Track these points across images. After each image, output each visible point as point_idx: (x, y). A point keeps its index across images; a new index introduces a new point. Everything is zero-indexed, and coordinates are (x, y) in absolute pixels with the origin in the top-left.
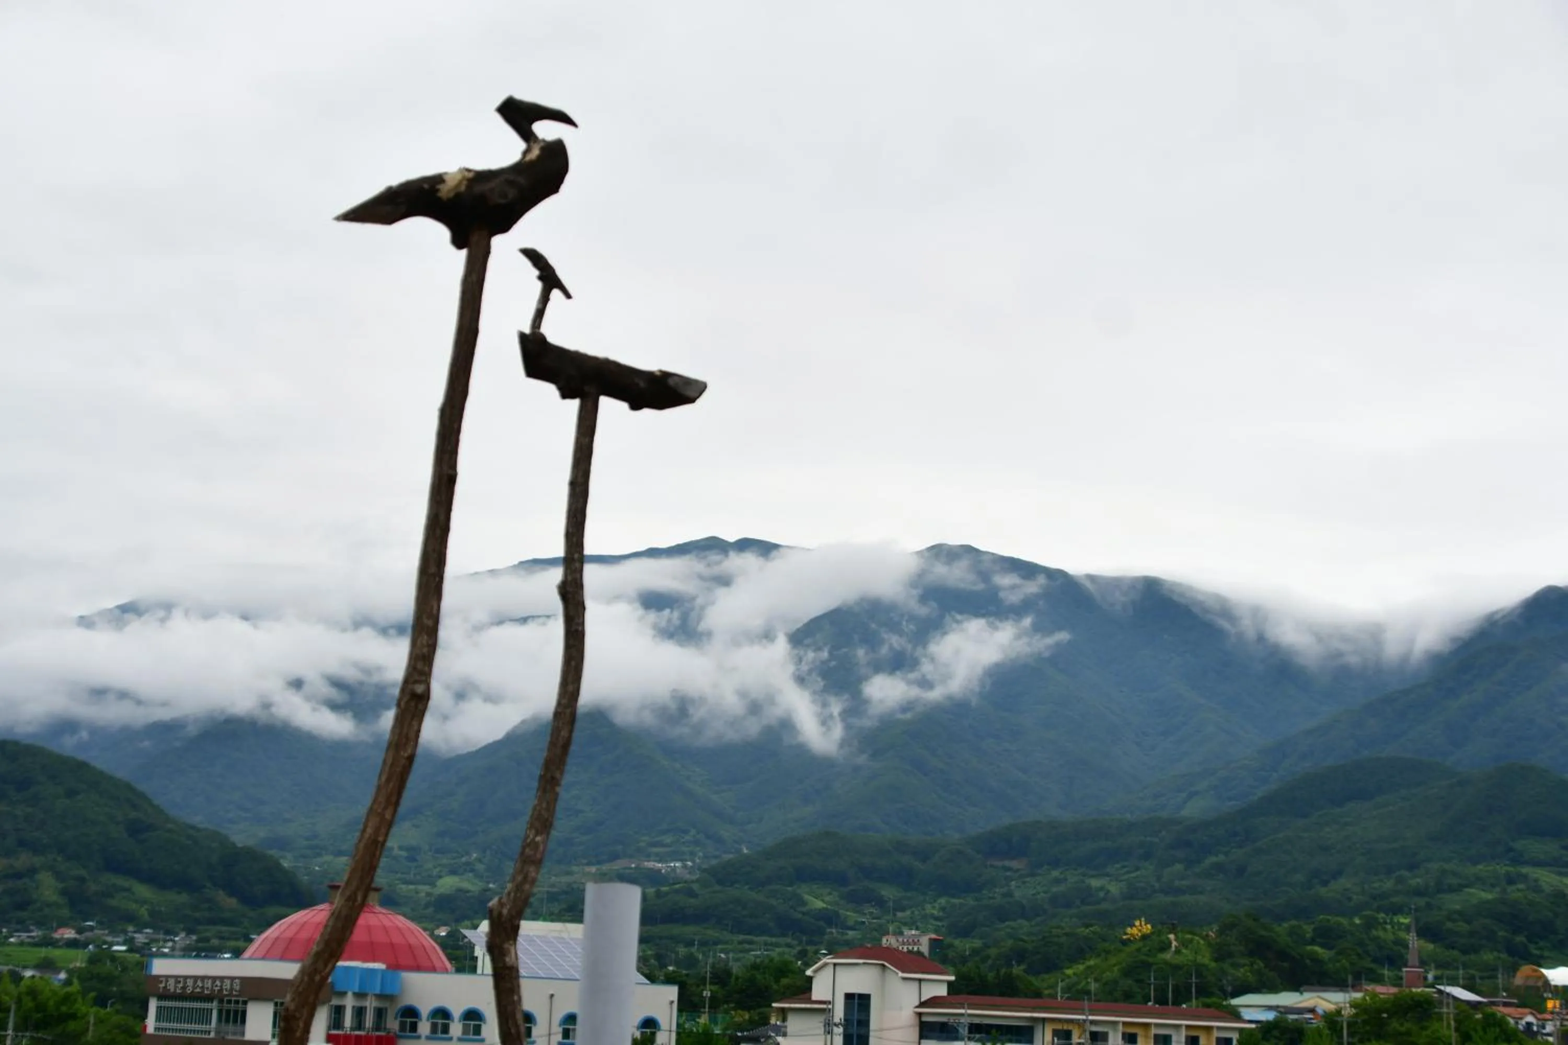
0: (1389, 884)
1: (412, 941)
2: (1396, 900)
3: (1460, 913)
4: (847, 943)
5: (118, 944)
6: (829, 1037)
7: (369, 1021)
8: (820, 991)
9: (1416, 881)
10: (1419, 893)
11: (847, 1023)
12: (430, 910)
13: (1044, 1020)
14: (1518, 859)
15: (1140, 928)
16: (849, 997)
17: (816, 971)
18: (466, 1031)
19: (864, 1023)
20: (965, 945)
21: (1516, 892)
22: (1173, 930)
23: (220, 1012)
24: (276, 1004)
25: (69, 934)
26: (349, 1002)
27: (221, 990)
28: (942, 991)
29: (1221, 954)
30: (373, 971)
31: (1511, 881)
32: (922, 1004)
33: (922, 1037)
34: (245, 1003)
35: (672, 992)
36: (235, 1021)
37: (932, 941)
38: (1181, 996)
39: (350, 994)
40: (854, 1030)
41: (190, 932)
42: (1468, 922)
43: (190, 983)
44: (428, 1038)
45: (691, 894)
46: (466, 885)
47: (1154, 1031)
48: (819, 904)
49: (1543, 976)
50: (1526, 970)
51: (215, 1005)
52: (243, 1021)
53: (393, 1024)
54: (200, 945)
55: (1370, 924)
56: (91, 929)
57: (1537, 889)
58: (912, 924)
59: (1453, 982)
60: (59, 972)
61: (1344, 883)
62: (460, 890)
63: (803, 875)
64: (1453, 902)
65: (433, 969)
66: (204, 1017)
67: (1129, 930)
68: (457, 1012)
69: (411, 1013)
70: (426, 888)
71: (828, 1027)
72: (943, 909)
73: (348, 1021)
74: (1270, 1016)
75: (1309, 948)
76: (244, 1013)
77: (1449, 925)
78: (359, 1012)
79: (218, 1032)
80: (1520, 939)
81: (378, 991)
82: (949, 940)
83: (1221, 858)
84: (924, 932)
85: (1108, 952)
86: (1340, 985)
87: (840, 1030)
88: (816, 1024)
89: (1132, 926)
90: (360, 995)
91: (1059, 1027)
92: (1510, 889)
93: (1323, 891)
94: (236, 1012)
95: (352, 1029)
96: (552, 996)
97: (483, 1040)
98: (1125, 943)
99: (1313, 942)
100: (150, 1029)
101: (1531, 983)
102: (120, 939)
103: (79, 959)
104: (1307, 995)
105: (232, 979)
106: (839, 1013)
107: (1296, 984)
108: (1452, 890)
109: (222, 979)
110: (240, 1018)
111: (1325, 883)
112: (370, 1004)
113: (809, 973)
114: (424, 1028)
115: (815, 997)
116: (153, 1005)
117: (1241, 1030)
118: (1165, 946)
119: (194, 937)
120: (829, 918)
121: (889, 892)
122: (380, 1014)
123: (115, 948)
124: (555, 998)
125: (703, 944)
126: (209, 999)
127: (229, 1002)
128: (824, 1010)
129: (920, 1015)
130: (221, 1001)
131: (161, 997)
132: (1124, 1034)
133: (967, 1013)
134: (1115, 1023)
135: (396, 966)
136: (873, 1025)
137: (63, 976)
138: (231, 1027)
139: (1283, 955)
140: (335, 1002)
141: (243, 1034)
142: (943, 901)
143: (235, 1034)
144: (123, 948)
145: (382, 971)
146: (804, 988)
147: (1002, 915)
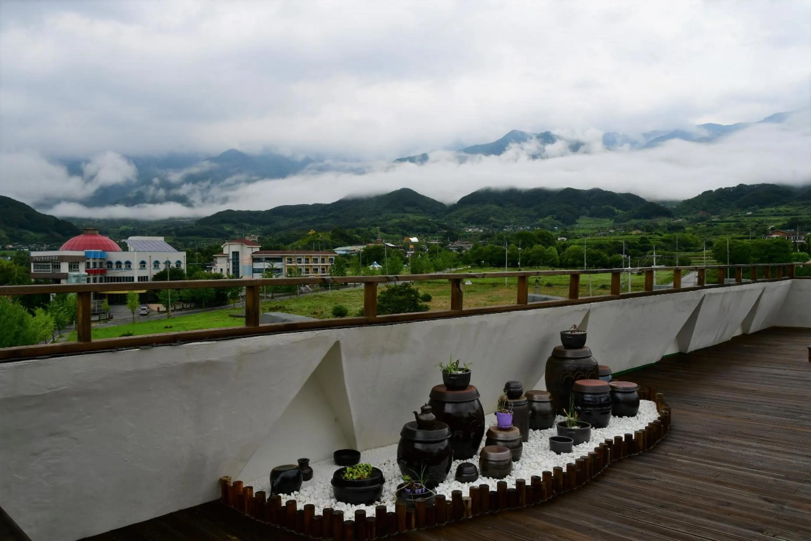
0: (374, 219)
1: (109, 243)
2: (376, 223)
3: (391, 225)
4: (236, 239)
5: (26, 249)
6: (228, 263)
7: (98, 265)
8: (225, 251)
9: (381, 218)
10: (381, 221)
11: (233, 259)
12: (119, 235)
13: (285, 256)
14: (405, 212)
15: (312, 232)
16: (233, 252)
17: (224, 246)
18: (117, 267)
19: (238, 259)
20: (267, 238)
21: (404, 220)
22: (320, 232)
23: (53, 265)
24: (69, 262)
25: (11, 246)
26: (91, 261)
27: (52, 260)
28: (258, 250)
29: (333, 237)
30: (98, 252)
31: (403, 217)
32: (253, 253)
33: (253, 262)
34: (60, 263)
35: (184, 254)
36: (58, 268)
37: (258, 237)
38: (322, 249)
39: (91, 259)
40: (235, 261)
41: (47, 244)
42: (393, 227)
43: (43, 258)
44: (115, 269)
45: (193, 228)
46: (129, 228)
47: (313, 257)
48: (228, 229)
49: (410, 240)
50: (406, 238)
51: (50, 264)
52: (60, 268)
53: (105, 266)
54: (51, 248)
55: (369, 229)
56: (17, 245)
57: (409, 219)
58: (253, 233)
59: (388, 242)
60: (8, 257)
61: (363, 219)
62: (127, 229)
63: (223, 222)
64: (390, 223)
65: (116, 251)
66: (48, 266)
67: (309, 233)
68: (123, 261)
69: (110, 263)
70: (117, 229)
71: (228, 261)
72: (262, 229)
73: (91, 266)
74: (344, 252)
75: (354, 235)
76: (60, 266)
77: (388, 228)
78: (95, 264)
79: (52, 271)
80: (405, 231)
81: (99, 257)
82: (263, 237)
83: (333, 214)
84: (257, 235)
85: (304, 238)
86: (361, 244)
87: (231, 261)
88: (224, 260)
89: (310, 231)
90: (94, 259)
91: (288, 257)
92: (403, 219)
93: (358, 221)
94: (58, 265)
95: (93, 268)
96: (150, 256)
97: (131, 269)
98: (309, 236)
99: (355, 234)
100: (32, 271)
101: (407, 242)
102: (26, 247)
103: (14, 253)
104: (353, 247)
105: (55, 256)
106: (231, 257)
107: (351, 244)
108: (389, 220)
109: (52, 256)
110: (59, 267)
111: (359, 219)
112: (98, 261)
113: (222, 247)
114: (114, 266)
115: (224, 253)
116: (32, 265)
117: (335, 257)
118: (318, 236)
119: (49, 246)
120: (231, 233)
121: (247, 225)
122: (101, 264)
123: (25, 250)
124: (151, 257)
125: (197, 241)
126: (49, 262)
127: (55, 263)
128: (227, 256)
129: (253, 256)
130: (53, 263)
131: (34, 262)
132: (305, 259)
133: (264, 256)
134: (319, 256)
135: (105, 250)
136: (240, 259)
137: (9, 258)
138: (56, 269)
139: (347, 237)
140: (87, 261)
141: (60, 271)
142: (261, 227)
143: (57, 271)
144: (28, 250)
145: (101, 252)
146: (221, 251)
147: (277, 230)
